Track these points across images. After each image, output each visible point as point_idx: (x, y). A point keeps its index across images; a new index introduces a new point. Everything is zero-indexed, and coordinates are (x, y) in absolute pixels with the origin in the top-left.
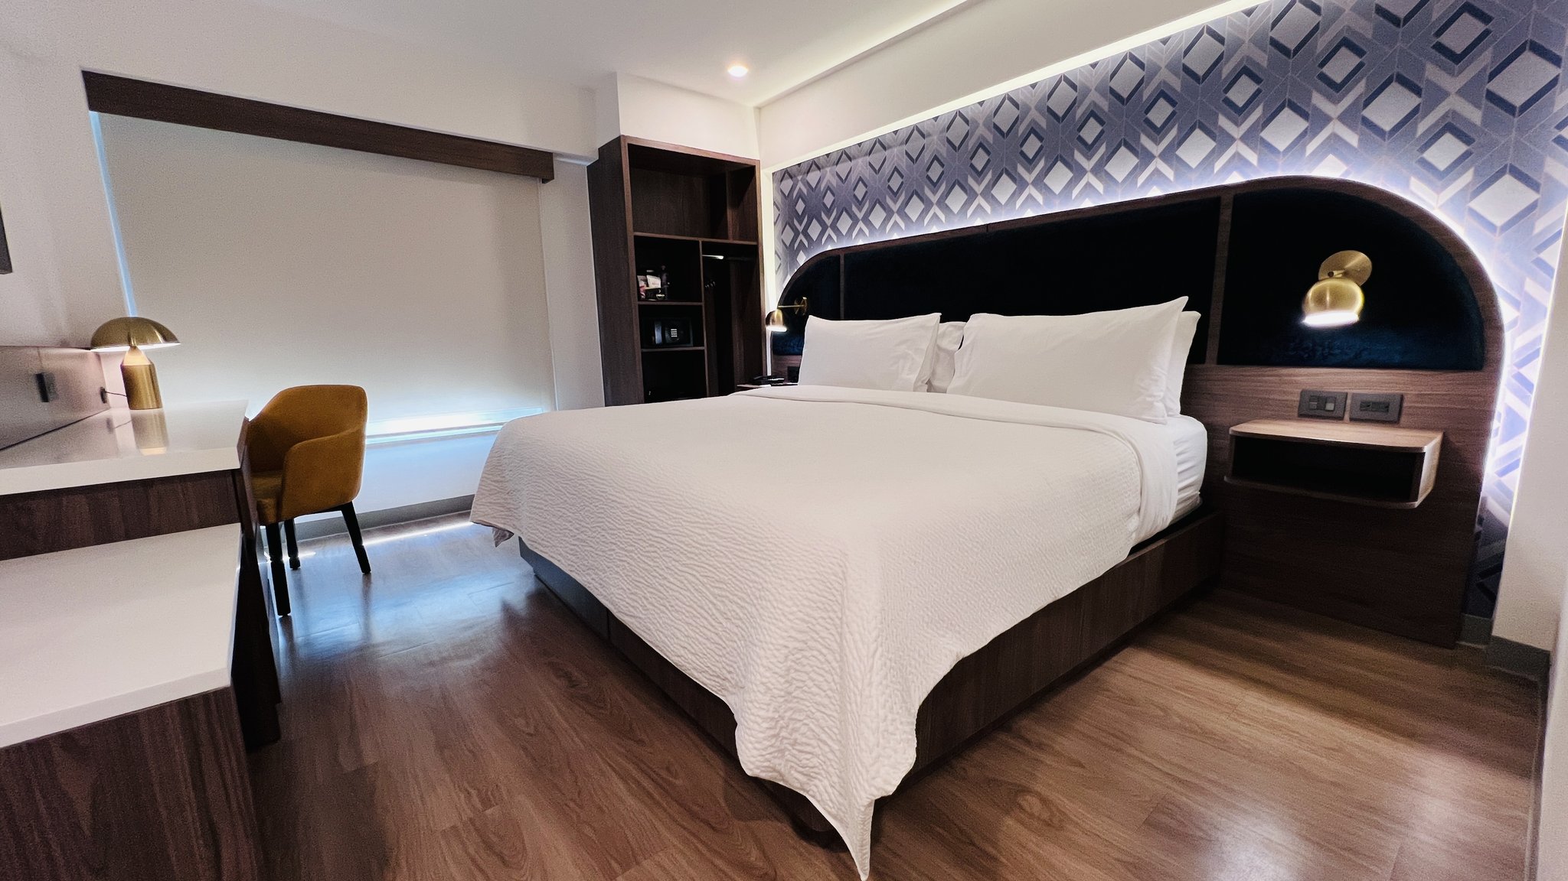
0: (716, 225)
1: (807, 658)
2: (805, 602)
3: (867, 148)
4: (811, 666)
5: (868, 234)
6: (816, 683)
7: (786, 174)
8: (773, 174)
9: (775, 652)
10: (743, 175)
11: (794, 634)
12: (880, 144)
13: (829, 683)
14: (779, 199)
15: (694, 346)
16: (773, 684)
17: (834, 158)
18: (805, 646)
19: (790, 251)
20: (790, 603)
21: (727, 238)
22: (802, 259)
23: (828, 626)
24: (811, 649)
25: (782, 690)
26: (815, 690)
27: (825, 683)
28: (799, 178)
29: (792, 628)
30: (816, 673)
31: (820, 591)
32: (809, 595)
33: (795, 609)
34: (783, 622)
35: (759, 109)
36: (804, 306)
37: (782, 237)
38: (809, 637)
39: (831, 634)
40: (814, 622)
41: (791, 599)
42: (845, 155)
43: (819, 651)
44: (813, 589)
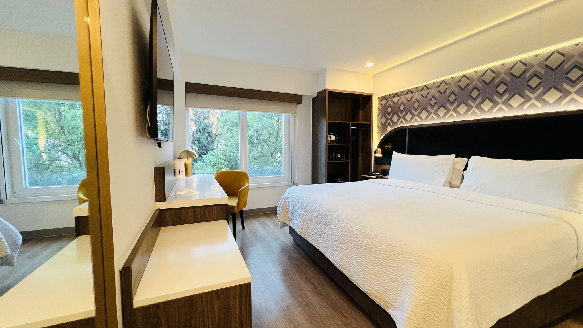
0: (354, 116)
1: (432, 305)
2: (433, 283)
3: (420, 89)
4: (435, 309)
5: (419, 121)
6: (437, 316)
7: (384, 98)
8: (378, 98)
9: (419, 300)
10: (367, 99)
11: (428, 295)
12: (427, 87)
13: (443, 317)
14: (380, 107)
15: (346, 160)
16: (418, 313)
17: (405, 92)
18: (432, 301)
19: (384, 126)
20: (425, 282)
21: (359, 122)
22: (389, 129)
23: (443, 295)
24: (435, 302)
25: (421, 316)
26: (436, 319)
27: (441, 317)
28: (390, 99)
29: (427, 292)
30: (437, 312)
31: (440, 280)
32: (435, 281)
33: (428, 285)
34: (422, 289)
35: (374, 75)
36: (390, 147)
37: (381, 120)
38: (434, 298)
39: (444, 298)
40: (437, 292)
41: (427, 281)
42: (411, 91)
43: (438, 303)
44: (436, 279)
